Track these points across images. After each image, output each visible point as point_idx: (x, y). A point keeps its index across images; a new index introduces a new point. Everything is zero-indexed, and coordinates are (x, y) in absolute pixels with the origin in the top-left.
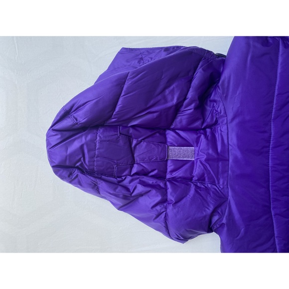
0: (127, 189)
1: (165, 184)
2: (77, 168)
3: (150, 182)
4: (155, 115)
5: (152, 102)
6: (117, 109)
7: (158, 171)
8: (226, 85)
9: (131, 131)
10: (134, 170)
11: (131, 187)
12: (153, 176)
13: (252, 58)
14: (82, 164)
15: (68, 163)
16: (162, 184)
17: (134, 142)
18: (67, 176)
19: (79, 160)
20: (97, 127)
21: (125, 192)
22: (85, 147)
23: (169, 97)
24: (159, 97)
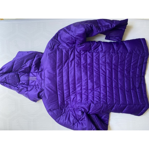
0: (18, 88)
1: (28, 87)
2: (5, 82)
3: (24, 86)
4: (24, 69)
5: (22, 66)
6: (13, 68)
7: (27, 83)
8: (42, 61)
9: (19, 73)
10: (20, 83)
11: (19, 87)
12: (25, 85)
13: (48, 54)
14: (6, 82)
15: (2, 81)
16: (27, 87)
17: (20, 76)
18: (3, 84)
19: (5, 81)
20: (9, 72)
21: (17, 88)
22: (6, 77)
23: (27, 65)
24: (24, 65)
